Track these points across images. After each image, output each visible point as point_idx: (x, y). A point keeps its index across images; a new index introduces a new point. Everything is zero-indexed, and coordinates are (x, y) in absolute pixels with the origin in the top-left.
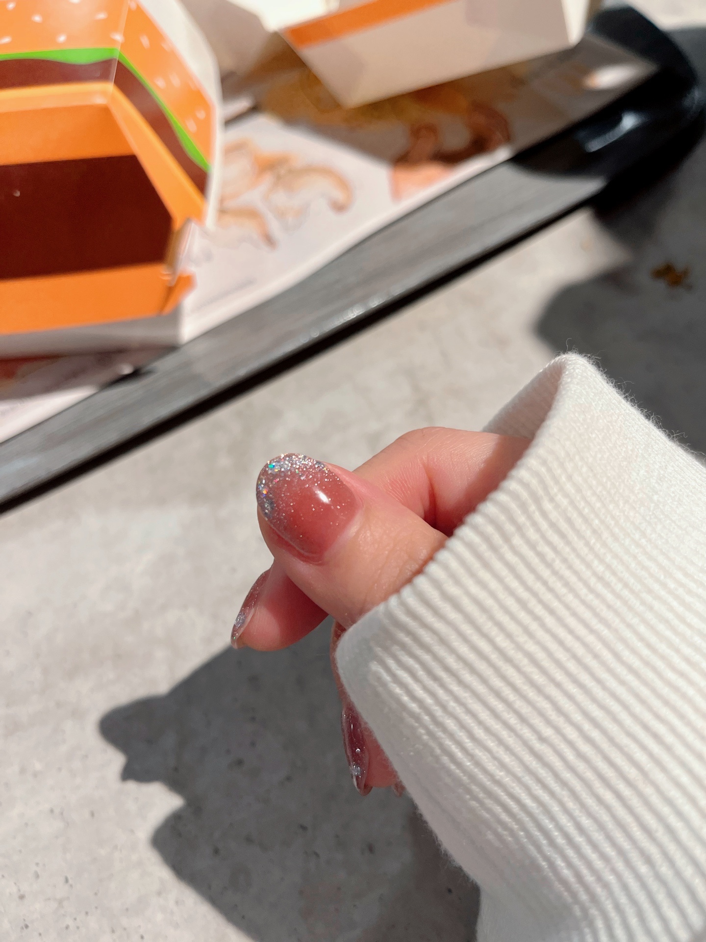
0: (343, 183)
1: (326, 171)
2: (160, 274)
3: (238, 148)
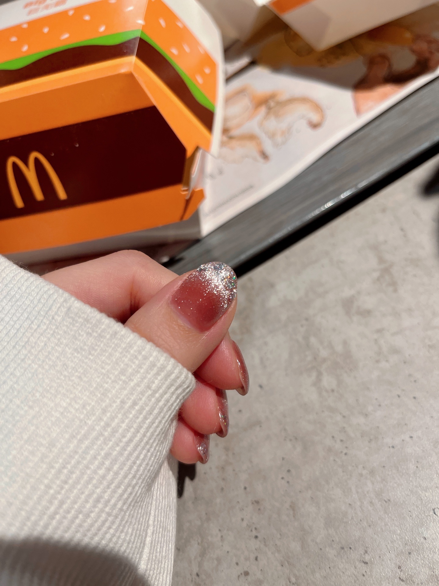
0: (317, 107)
1: (304, 100)
2: (180, 190)
3: (241, 92)
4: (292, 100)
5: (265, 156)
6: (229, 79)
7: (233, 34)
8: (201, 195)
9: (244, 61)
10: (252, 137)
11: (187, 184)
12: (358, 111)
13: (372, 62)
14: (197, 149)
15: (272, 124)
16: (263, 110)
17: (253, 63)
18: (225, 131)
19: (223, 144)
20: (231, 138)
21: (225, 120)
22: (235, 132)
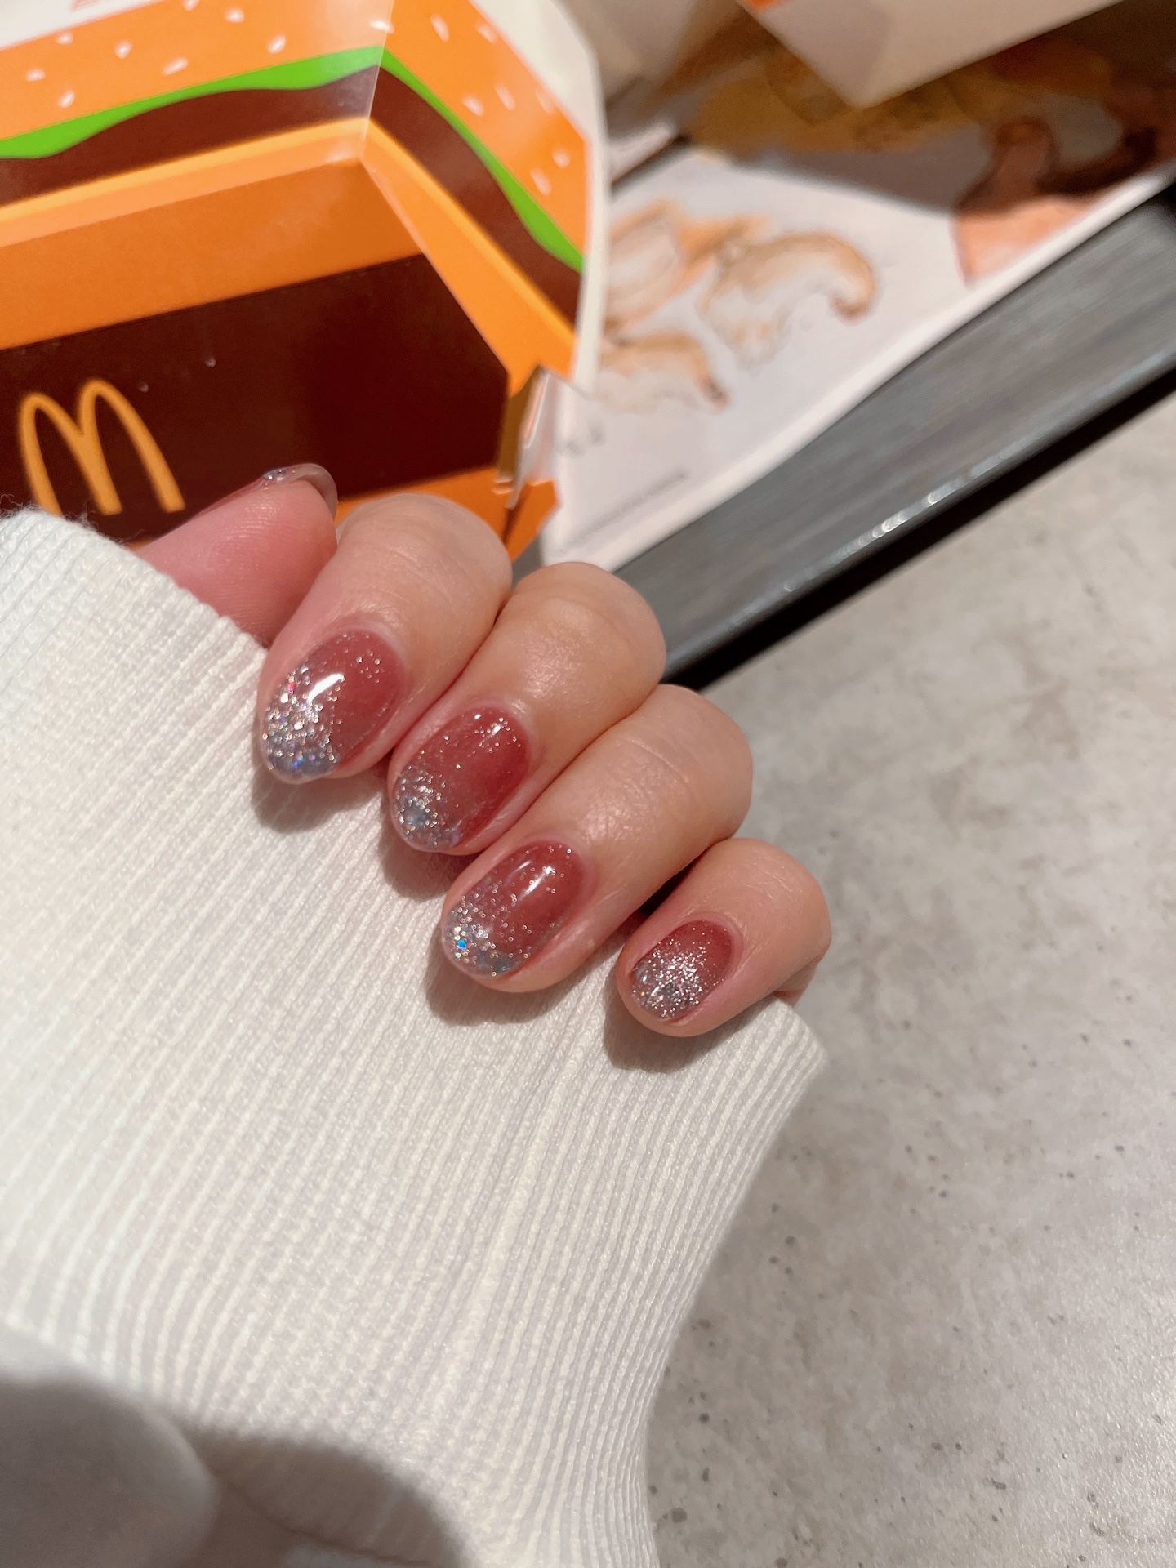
0: (857, 260)
1: (822, 241)
2: (493, 483)
3: (649, 220)
4: (789, 242)
5: (716, 393)
6: (620, 182)
7: (628, 63)
8: (548, 498)
9: (657, 135)
10: (679, 342)
11: (512, 467)
12: (969, 272)
13: (1003, 139)
14: (537, 372)
15: (735, 305)
16: (709, 269)
17: (680, 142)
18: (610, 325)
19: (604, 361)
20: (624, 344)
21: (611, 295)
22: (634, 329)
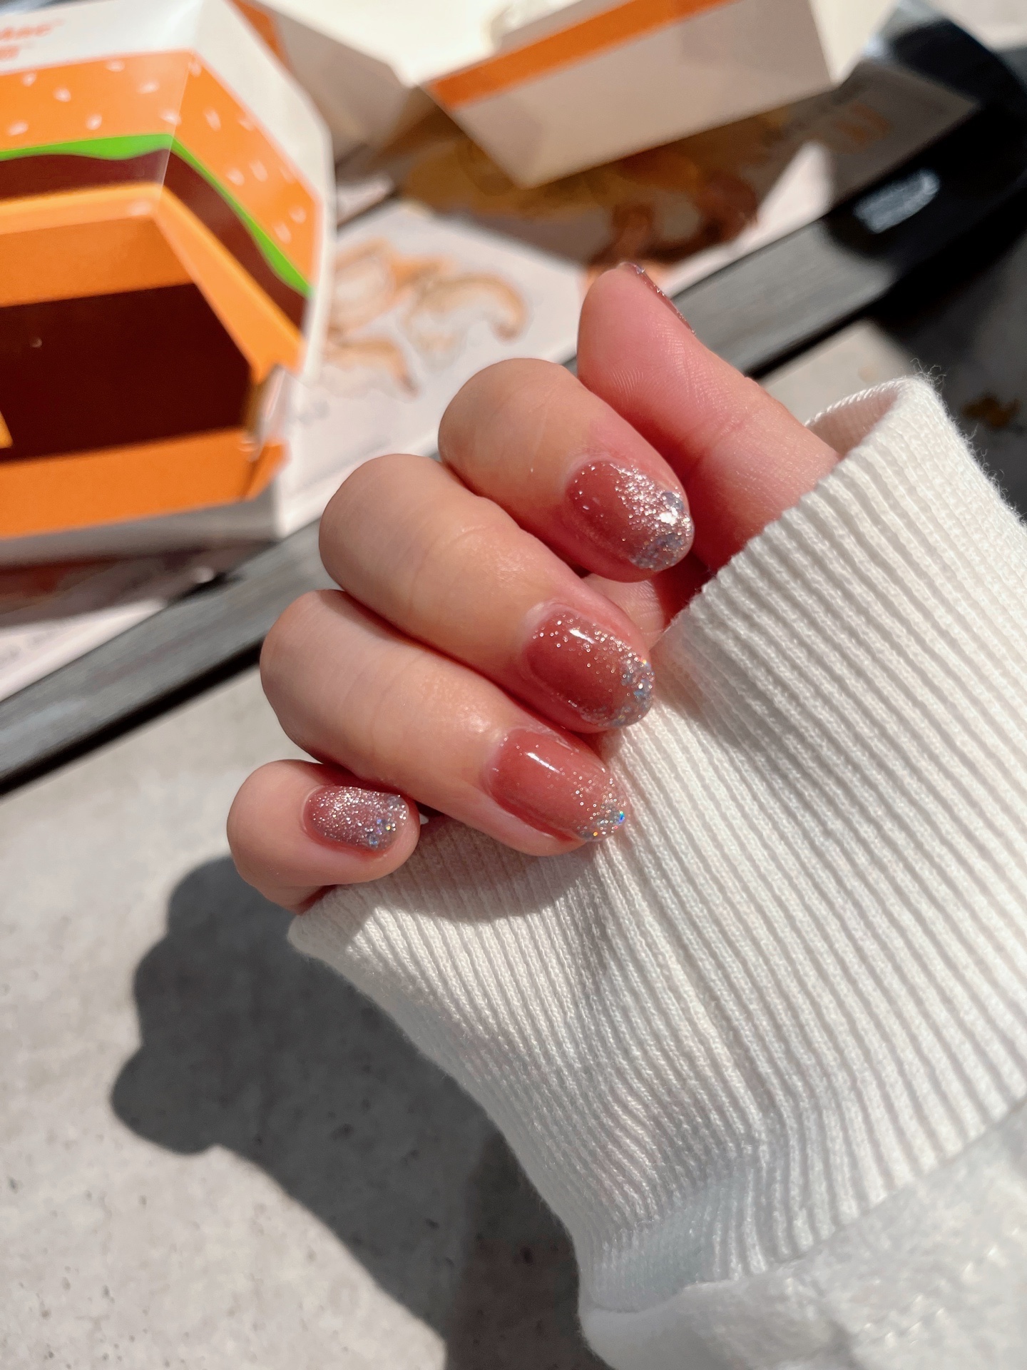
2: (236, 444)
3: (367, 254)
4: (469, 280)
5: (409, 385)
6: (344, 224)
9: (375, 190)
10: (384, 347)
14: (275, 368)
15: (427, 323)
17: (394, 196)
18: (334, 330)
19: (327, 356)
20: (345, 346)
21: (334, 308)
22: (354, 334)
